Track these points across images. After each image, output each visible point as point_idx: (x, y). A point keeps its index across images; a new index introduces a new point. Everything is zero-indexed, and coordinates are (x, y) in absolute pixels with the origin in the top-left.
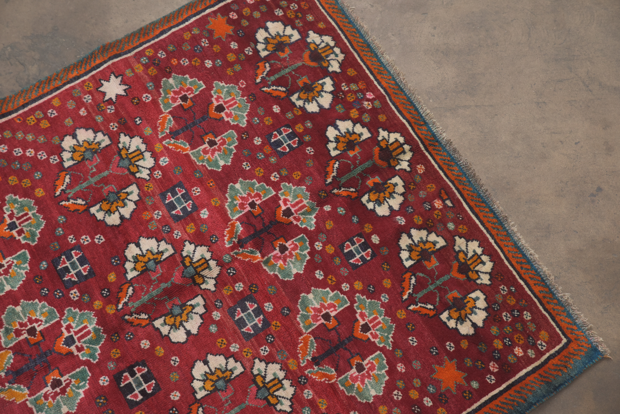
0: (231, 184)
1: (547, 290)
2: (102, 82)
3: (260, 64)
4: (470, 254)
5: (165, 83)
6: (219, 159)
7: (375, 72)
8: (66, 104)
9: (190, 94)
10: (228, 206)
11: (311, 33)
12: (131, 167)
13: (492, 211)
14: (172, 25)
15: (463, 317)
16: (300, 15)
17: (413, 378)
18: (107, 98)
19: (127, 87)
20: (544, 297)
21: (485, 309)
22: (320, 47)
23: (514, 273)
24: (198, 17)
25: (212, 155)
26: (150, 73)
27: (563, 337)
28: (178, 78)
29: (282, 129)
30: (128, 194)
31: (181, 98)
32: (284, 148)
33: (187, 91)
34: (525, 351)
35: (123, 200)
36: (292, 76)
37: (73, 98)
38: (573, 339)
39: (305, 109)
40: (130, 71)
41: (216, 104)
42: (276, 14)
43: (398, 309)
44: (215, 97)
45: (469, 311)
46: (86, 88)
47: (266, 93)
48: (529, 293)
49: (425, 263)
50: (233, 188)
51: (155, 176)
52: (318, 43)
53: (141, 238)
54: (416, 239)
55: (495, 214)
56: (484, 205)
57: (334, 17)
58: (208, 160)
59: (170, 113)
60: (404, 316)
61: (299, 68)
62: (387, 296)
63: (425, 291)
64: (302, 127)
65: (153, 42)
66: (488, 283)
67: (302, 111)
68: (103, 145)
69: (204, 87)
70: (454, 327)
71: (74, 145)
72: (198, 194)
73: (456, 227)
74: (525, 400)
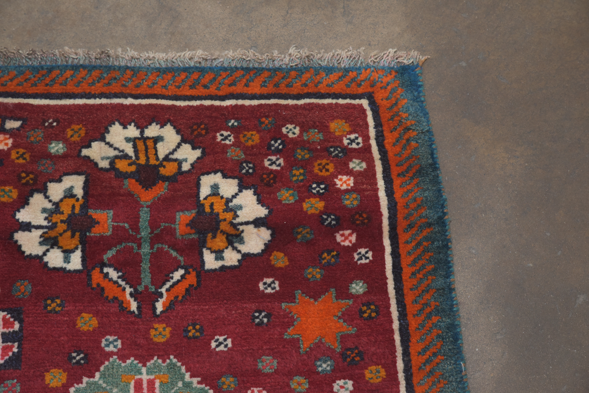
1: (266, 74)
4: (129, 150)
13: (76, 68)
15: (232, 231)
17: (288, 386)
20: (276, 85)
21: (242, 187)
23: (207, 103)
27: (357, 102)
34: (350, 173)
38: (370, 90)
43: (147, 332)
45: (229, 216)
48: (255, 102)
49: (95, 232)
54: (40, 220)
55: (83, 67)
56: (57, 72)
60: (168, 330)
62: (111, 338)
63: (145, 266)
66: (198, 153)
70: (239, 257)
73: (65, 141)
74: (430, 225)
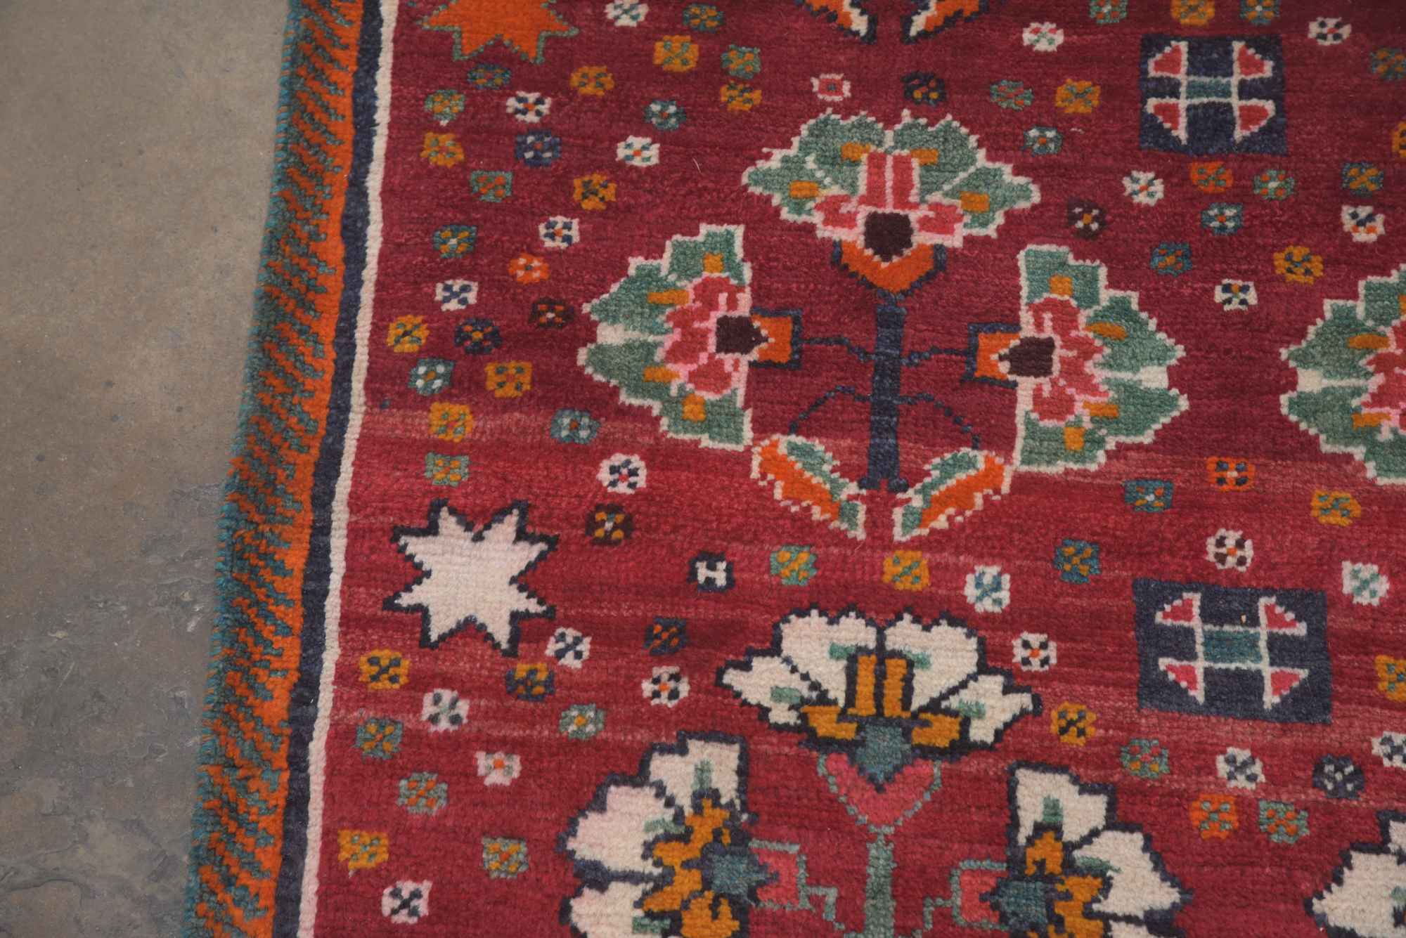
0: (1284, 399)
2: (406, 600)
5: (601, 366)
6: (1125, 376)
8: (403, 812)
9: (732, 303)
10: (1382, 471)
12: (920, 737)
14: (345, 175)
18: (501, 632)
19: (512, 519)
24: (386, 60)
25: (1088, 386)
26: (510, 391)
28: (617, 299)
29: (1152, 73)
30: (1049, 827)
31: (723, 346)
32: (1250, 116)
33: (713, 305)
35: (1069, 866)
37: (394, 769)
40: (440, 461)
41: (854, 236)
44: (817, 218)
46: (383, 685)
47: (937, 30)
50: (1310, 406)
51: (1036, 666)
53: (1318, 906)
58: (1102, 419)
59: (763, 428)
65: (367, 294)
68: (726, 783)
69: (739, 231)
71: (638, 904)
72: (1248, 551)
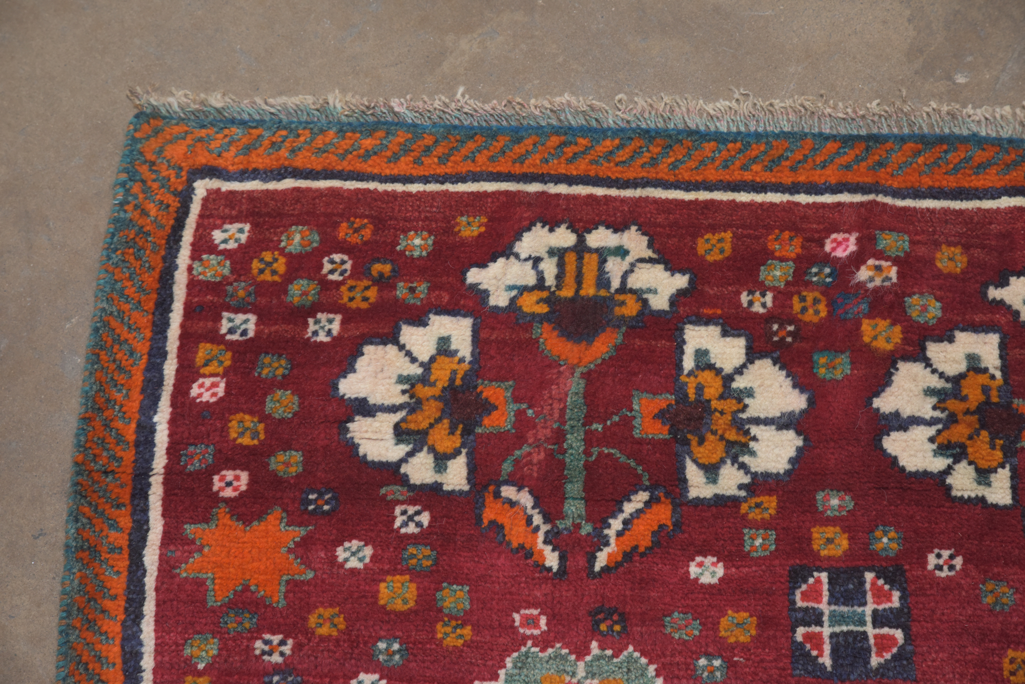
3: (488, 515)
7: (757, 173)
11: (474, 276)
16: (383, 268)
22: (550, 280)
24: (149, 608)
29: (800, 604)
32: (884, 643)
36: (605, 439)
39: (767, 475)
42: (322, 338)
47: (618, 565)
52: (531, 280)
57: (463, 168)
61: (589, 396)
64: (830, 531)
67: (770, 492)
